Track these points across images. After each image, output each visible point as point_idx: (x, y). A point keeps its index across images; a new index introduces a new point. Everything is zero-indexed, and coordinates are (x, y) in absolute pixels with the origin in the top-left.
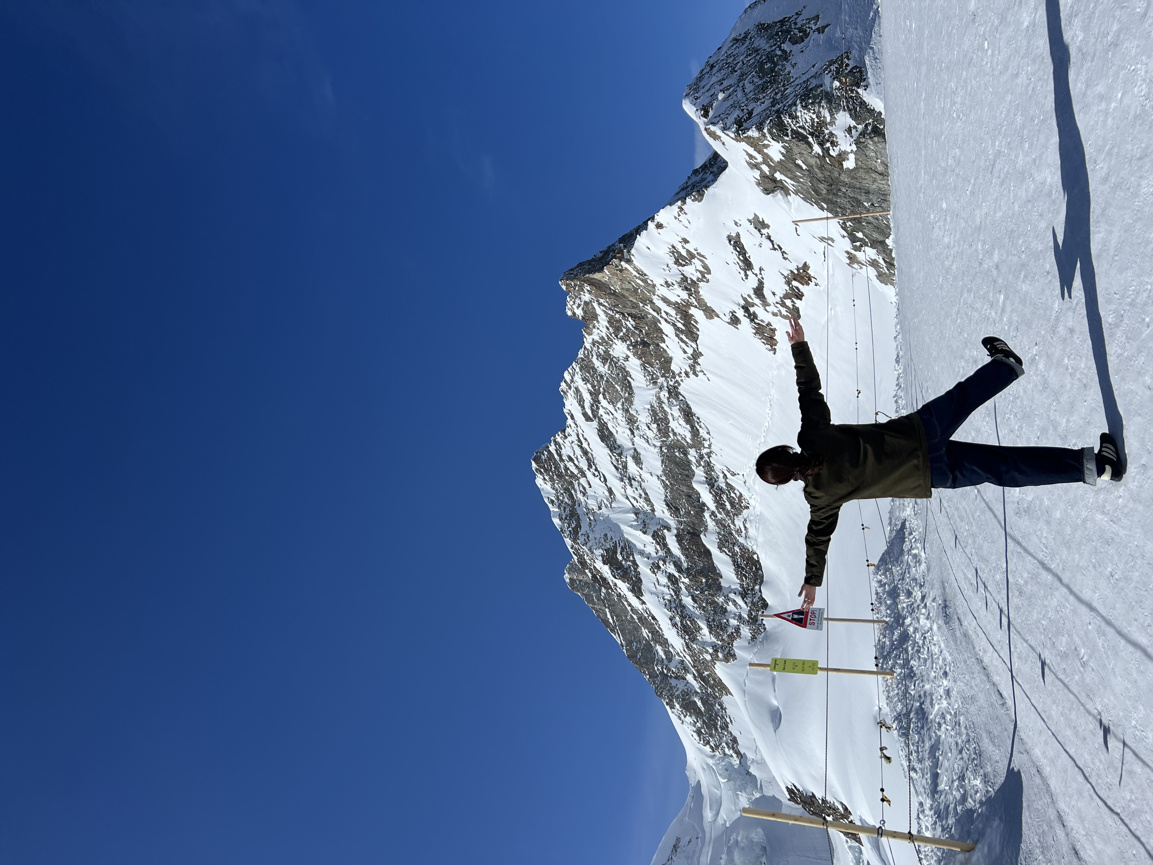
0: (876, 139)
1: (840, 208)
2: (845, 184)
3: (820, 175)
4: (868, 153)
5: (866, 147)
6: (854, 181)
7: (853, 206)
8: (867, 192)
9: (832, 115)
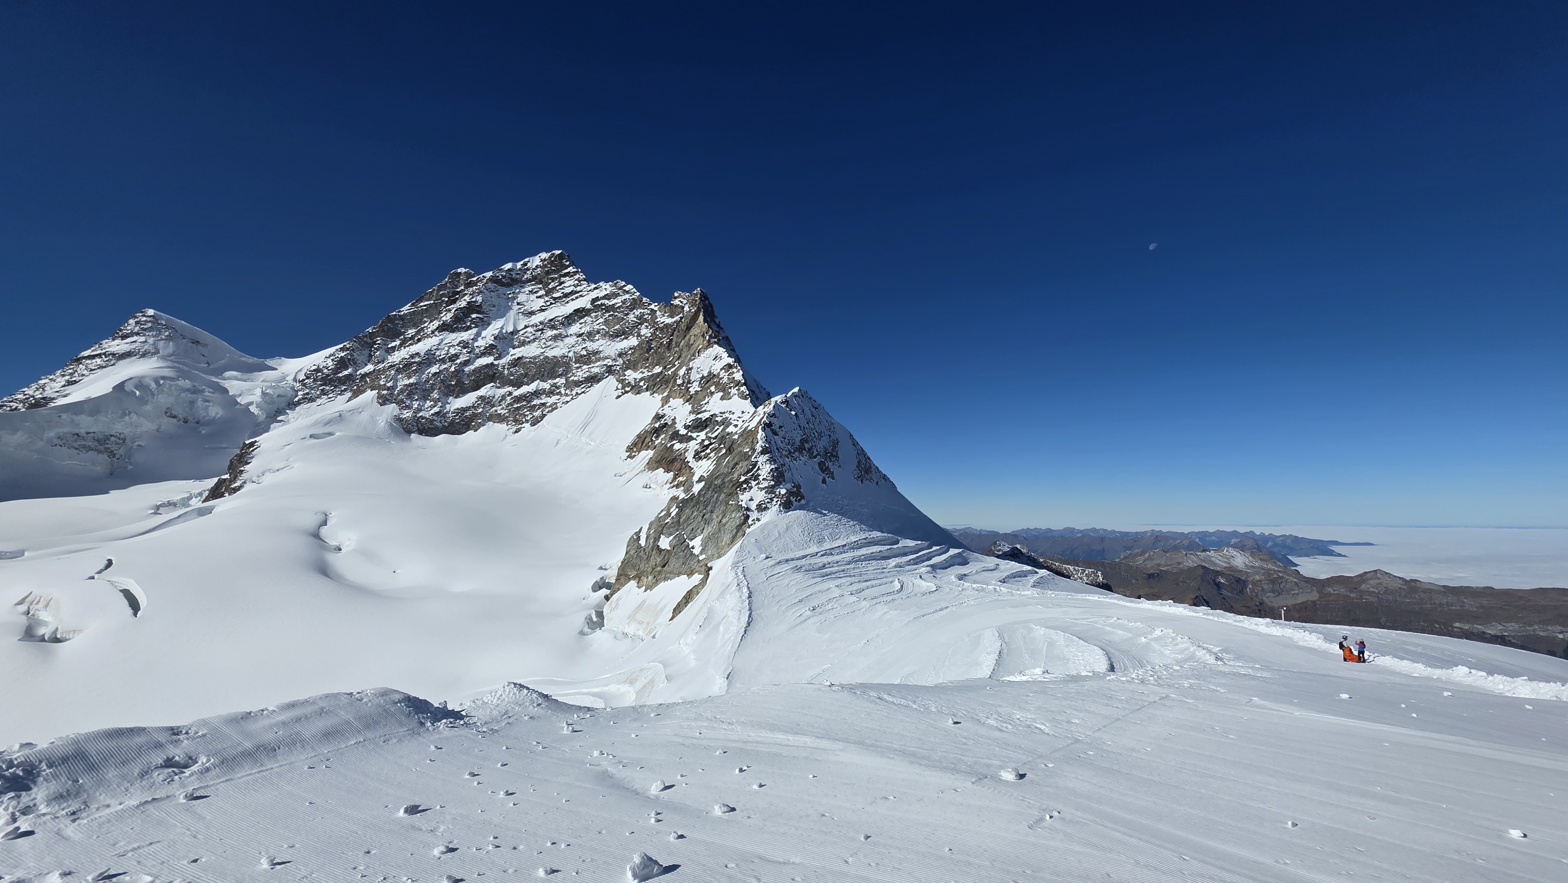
0: (743, 518)
1: (705, 493)
2: (718, 497)
3: (727, 480)
4: (734, 512)
5: (739, 511)
6: (719, 503)
7: (705, 502)
8: (712, 512)
9: (764, 489)
